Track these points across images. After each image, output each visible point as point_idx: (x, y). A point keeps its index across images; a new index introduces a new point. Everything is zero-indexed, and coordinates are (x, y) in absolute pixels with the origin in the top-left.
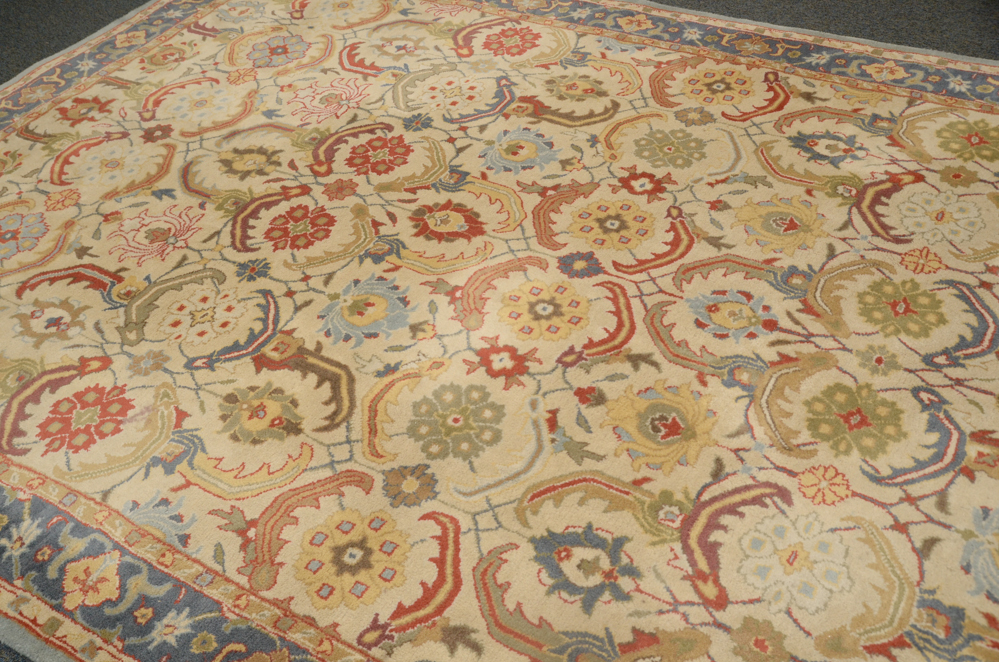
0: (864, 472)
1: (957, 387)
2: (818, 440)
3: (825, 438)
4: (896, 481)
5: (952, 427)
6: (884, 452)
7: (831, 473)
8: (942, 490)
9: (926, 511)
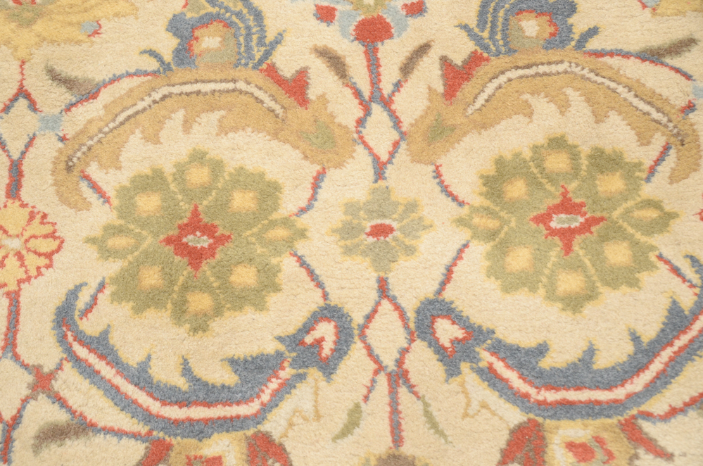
0: (73, 294)
1: (382, 379)
2: (115, 202)
3: (127, 210)
4: (77, 347)
5: (265, 397)
6: (138, 310)
7: (46, 246)
8: (92, 426)
9: (26, 414)
